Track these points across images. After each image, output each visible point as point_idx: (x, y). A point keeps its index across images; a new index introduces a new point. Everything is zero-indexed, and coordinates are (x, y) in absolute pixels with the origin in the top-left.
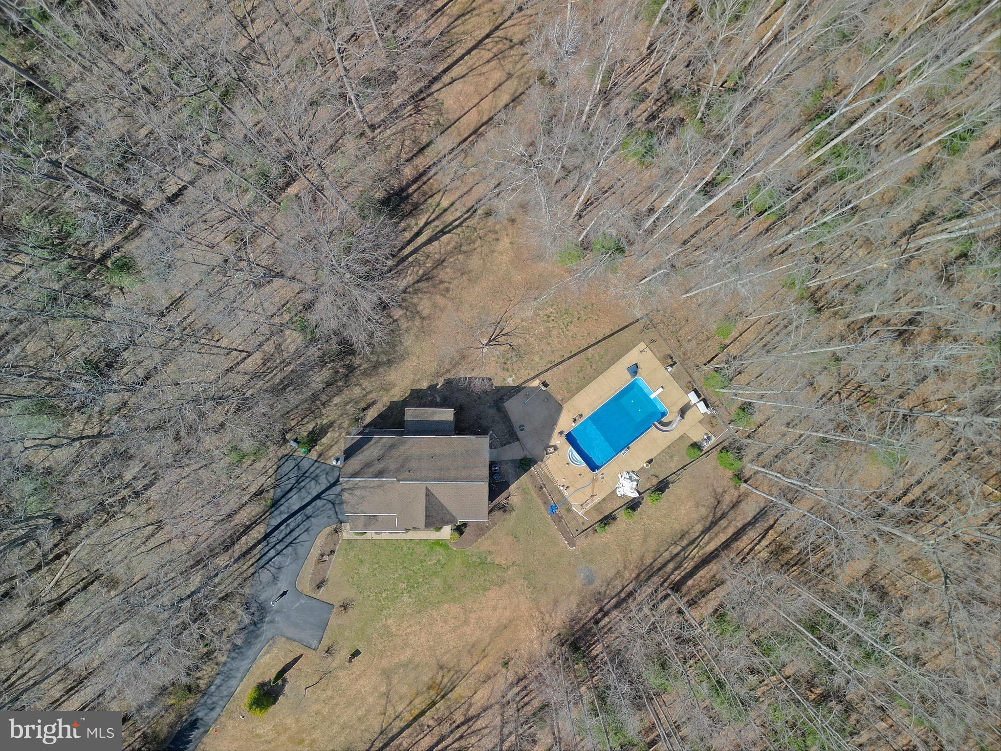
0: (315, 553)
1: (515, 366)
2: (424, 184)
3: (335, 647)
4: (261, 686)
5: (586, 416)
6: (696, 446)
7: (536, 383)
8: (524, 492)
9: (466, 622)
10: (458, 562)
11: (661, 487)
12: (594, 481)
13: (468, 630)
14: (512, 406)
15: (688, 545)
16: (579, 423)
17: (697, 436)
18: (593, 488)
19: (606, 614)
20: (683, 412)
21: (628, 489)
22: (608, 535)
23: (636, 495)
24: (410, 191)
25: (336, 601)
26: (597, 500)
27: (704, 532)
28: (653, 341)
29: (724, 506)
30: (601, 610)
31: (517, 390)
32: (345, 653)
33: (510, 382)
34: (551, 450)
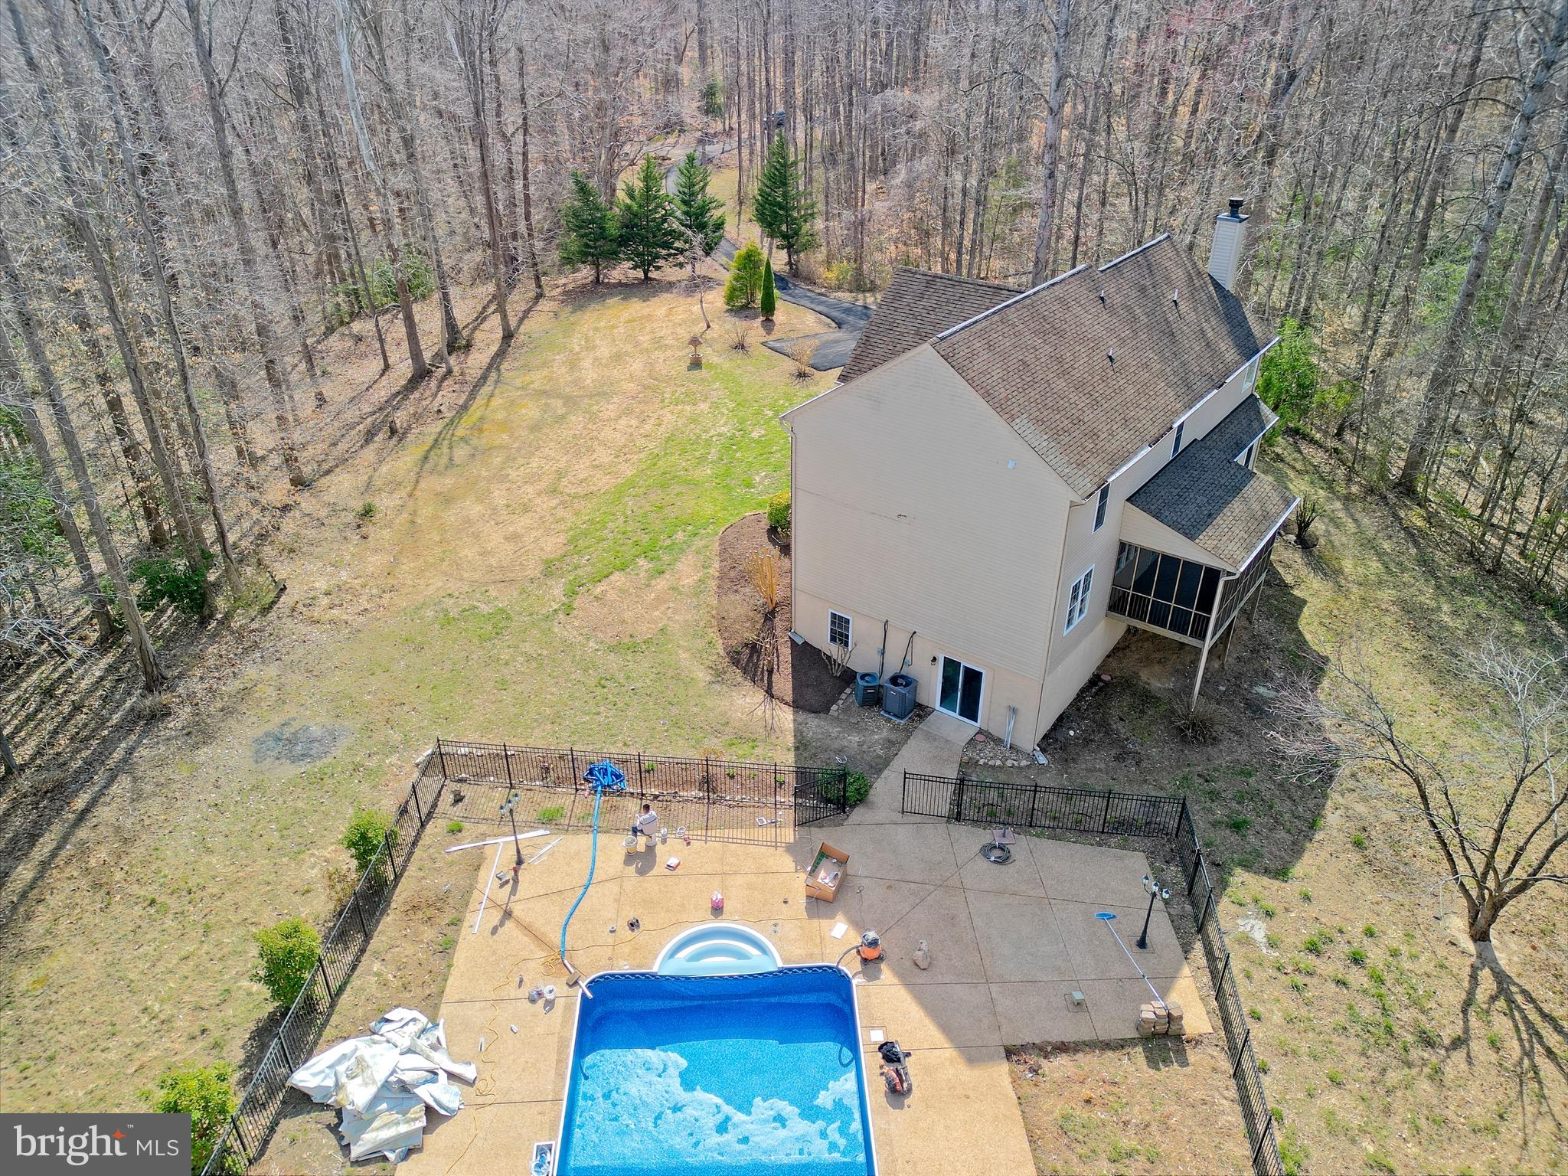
3: (738, 355)
7: (1191, 1007)
12: (560, 958)
18: (538, 939)
21: (372, 1059)
23: (307, 1075)
26: (478, 920)
32: (712, 359)
34: (821, 887)
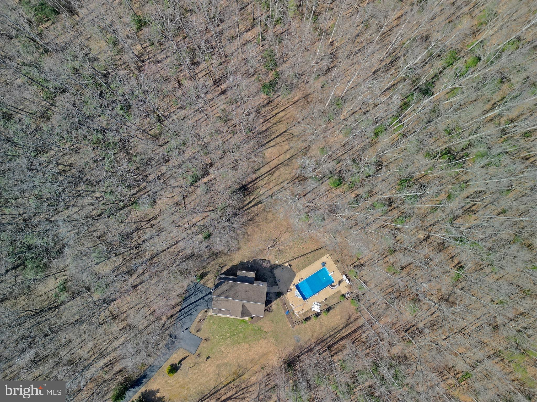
0: (198, 319)
1: (280, 257)
2: (254, 184)
3: (201, 354)
4: (172, 365)
5: (304, 279)
6: (343, 296)
7: (287, 264)
8: (278, 305)
9: (250, 351)
10: (250, 328)
11: (328, 310)
12: (304, 304)
13: (250, 354)
14: (277, 272)
15: (337, 332)
16: (301, 281)
17: (344, 291)
18: (303, 306)
19: (302, 355)
20: (340, 282)
21: (316, 309)
22: (306, 325)
23: (319, 311)
24: (249, 186)
25: (204, 337)
26: (304, 311)
27: (343, 329)
28: (332, 254)
29: (352, 320)
30: (301, 352)
31: (279, 266)
32: (204, 357)
33: (277, 263)
34: (289, 290)
